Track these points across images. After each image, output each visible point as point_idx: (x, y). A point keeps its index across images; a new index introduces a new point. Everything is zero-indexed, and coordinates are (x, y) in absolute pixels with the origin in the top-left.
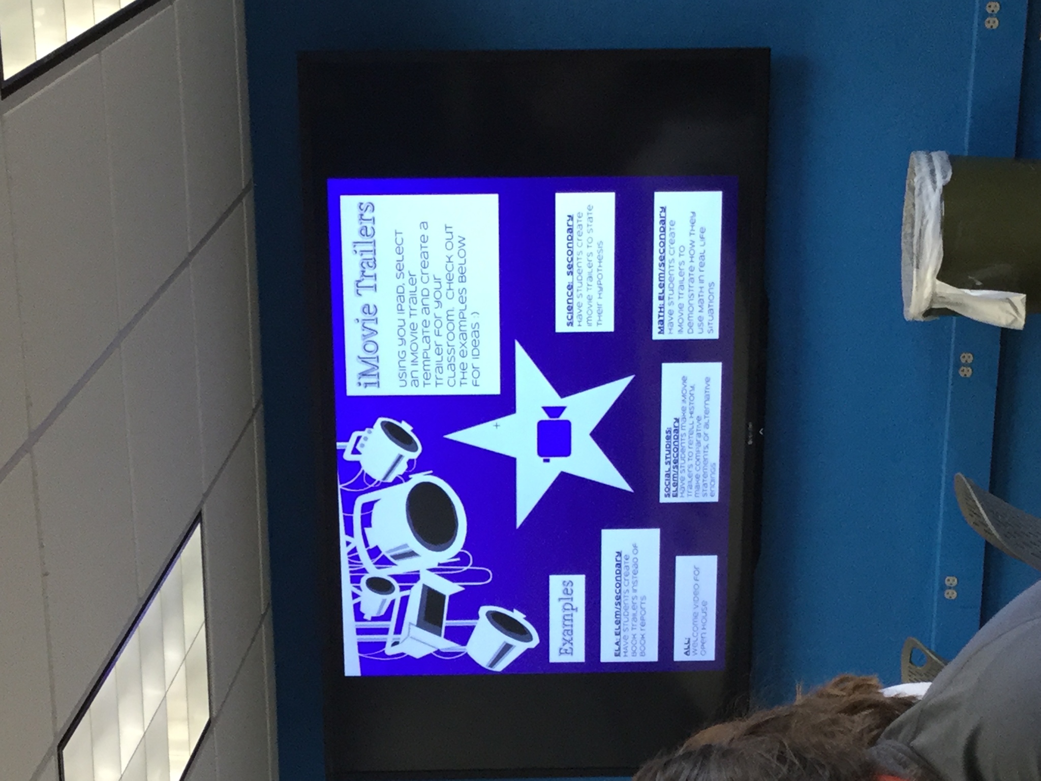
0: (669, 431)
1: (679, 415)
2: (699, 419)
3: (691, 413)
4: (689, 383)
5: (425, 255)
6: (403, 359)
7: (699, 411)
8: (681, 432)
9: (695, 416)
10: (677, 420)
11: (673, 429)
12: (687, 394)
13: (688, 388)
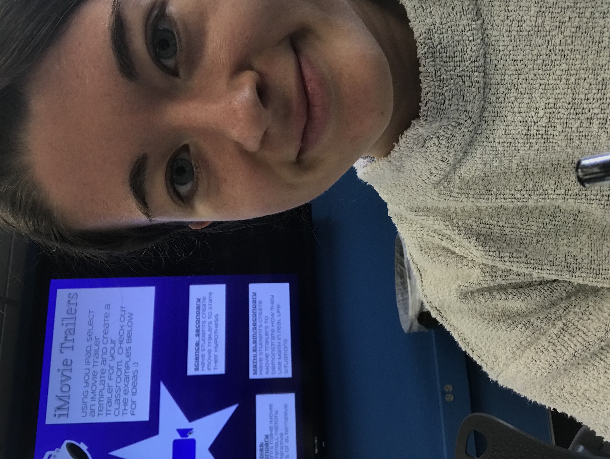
0: (261, 445)
1: (268, 433)
2: (281, 435)
3: (276, 431)
4: (274, 409)
5: (106, 325)
6: (86, 397)
7: (281, 430)
8: (270, 445)
9: (279, 433)
10: (267, 437)
11: (264, 443)
12: (273, 416)
13: (274, 413)
